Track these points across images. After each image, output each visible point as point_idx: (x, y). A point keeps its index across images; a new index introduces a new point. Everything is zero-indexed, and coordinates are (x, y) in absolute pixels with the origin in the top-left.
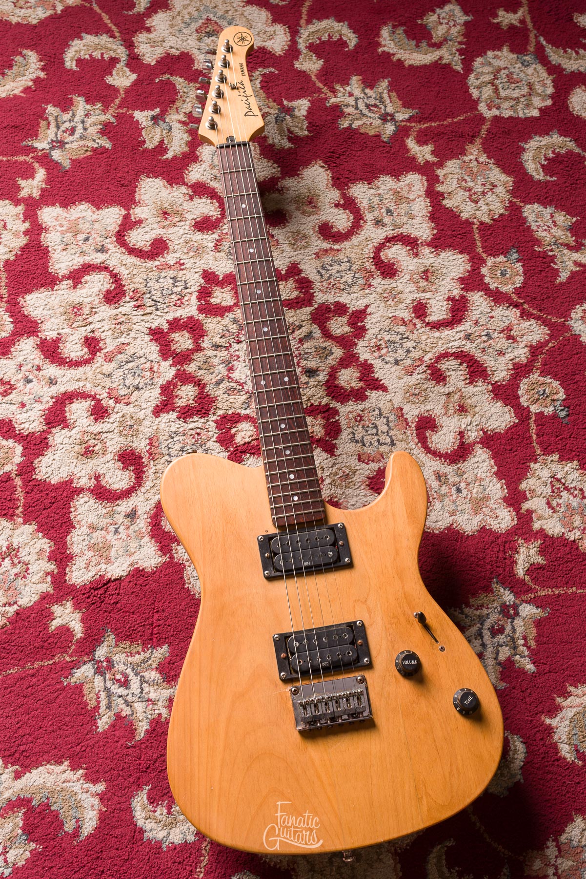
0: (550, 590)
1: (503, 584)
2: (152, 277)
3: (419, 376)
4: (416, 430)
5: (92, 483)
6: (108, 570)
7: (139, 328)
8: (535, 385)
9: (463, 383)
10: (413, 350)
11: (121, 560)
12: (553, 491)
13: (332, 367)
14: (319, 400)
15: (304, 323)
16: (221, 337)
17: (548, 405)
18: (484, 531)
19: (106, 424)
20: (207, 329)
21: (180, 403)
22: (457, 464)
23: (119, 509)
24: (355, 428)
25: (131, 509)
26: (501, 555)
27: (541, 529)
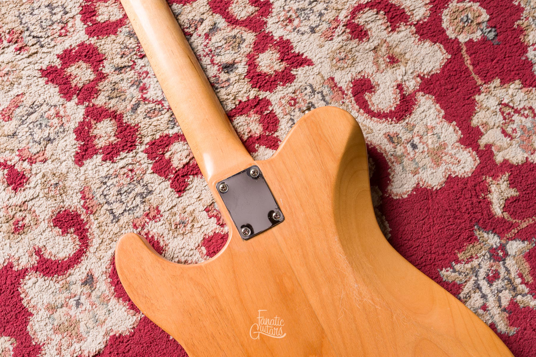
0: (531, 220)
1: (485, 228)
2: (25, 11)
3: (340, 38)
4: (354, 96)
5: (35, 260)
6: (82, 349)
7: (29, 72)
8: (457, 14)
9: (386, 32)
10: (326, 12)
11: (93, 333)
12: (505, 119)
13: (248, 56)
14: (246, 95)
15: (204, 16)
16: (122, 57)
17: (475, 30)
18: (451, 180)
19: (27, 191)
20: (104, 51)
21: (101, 143)
22: (405, 119)
23: (72, 279)
24: (293, 114)
25: (86, 274)
26: (475, 200)
27: (505, 160)
